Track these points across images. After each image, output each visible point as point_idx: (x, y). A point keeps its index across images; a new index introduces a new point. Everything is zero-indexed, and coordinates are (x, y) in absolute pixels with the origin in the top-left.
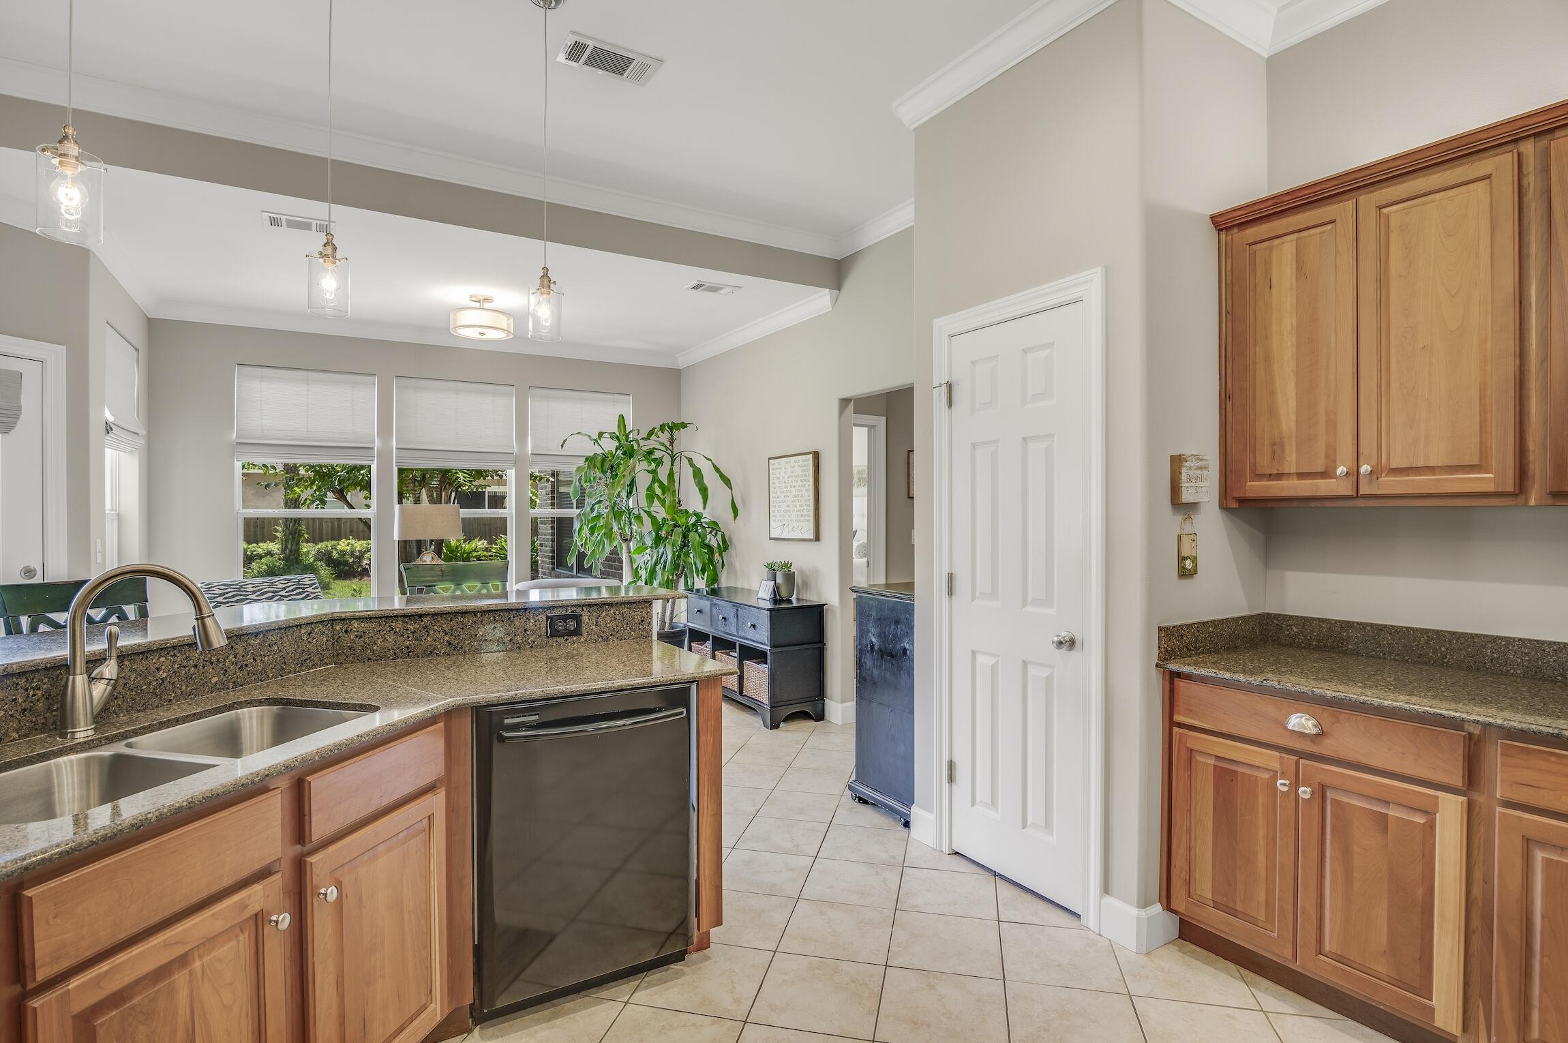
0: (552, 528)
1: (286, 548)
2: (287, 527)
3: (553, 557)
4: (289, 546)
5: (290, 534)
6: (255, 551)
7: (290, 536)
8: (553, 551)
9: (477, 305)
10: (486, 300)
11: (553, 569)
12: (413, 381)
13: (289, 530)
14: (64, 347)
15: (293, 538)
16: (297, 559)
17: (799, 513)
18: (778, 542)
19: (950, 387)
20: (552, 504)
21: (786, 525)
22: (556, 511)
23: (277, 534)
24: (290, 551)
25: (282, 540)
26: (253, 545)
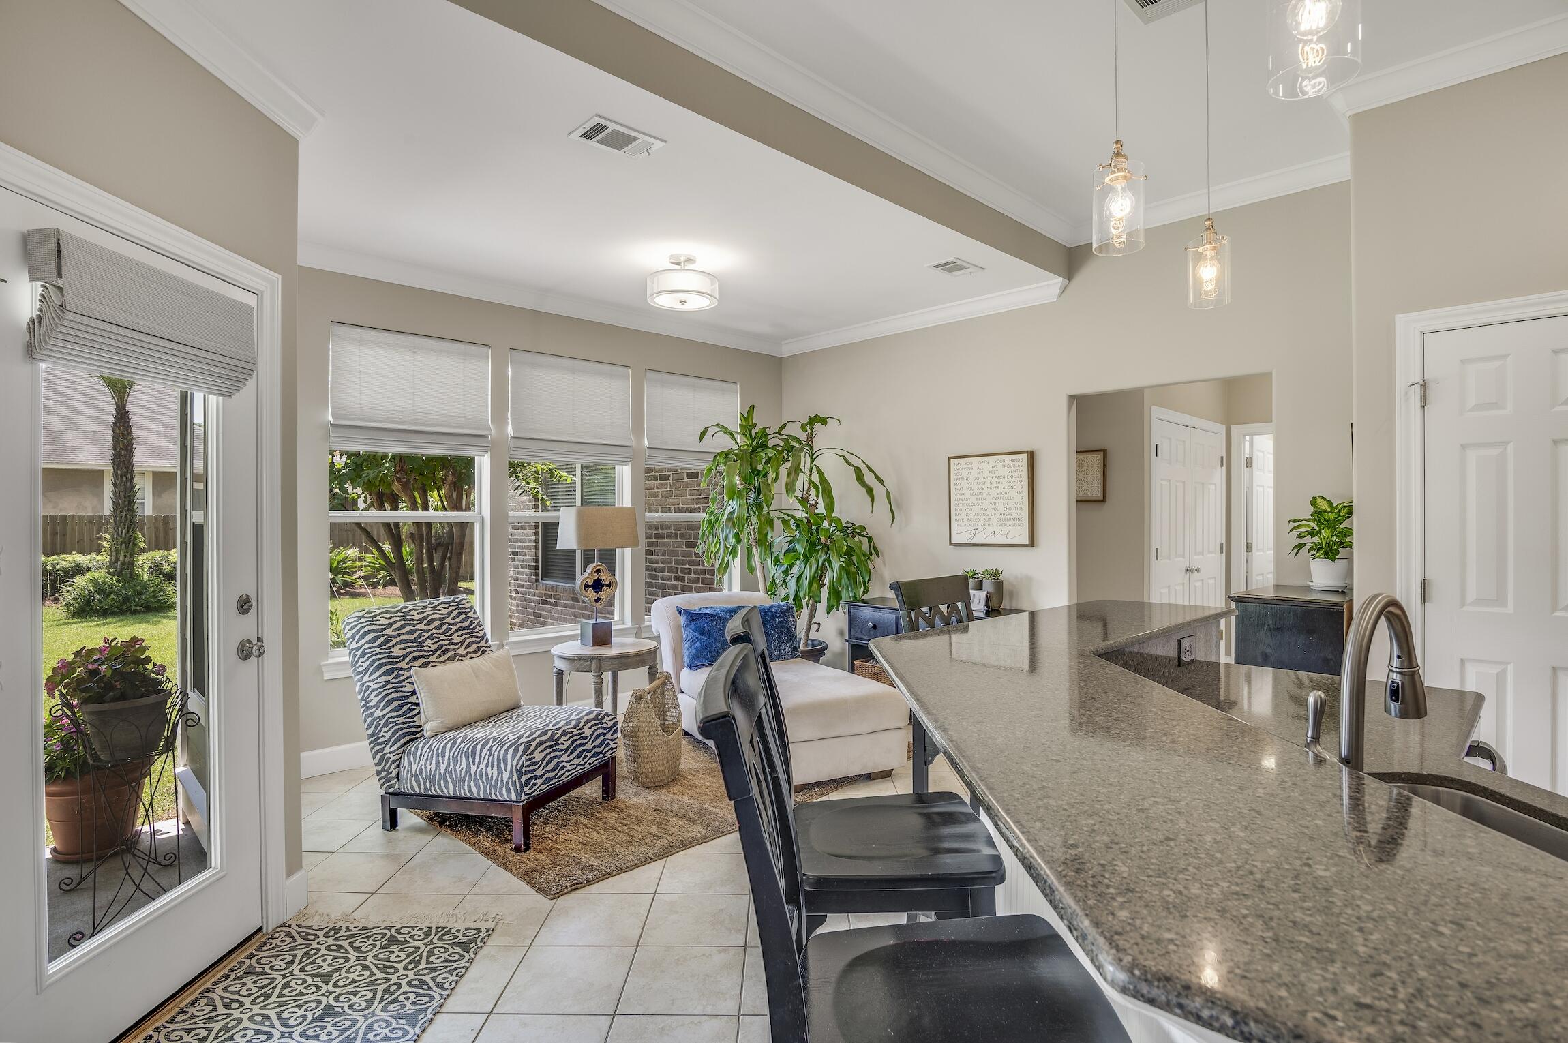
0: (536, 534)
1: (117, 560)
2: (118, 535)
3: (537, 568)
4: (122, 558)
5: (122, 543)
6: (58, 564)
7: (123, 546)
8: (536, 561)
9: (679, 267)
10: (690, 260)
11: (537, 580)
12: (528, 356)
13: (121, 537)
14: (280, 273)
15: (127, 548)
16: (131, 573)
17: (1003, 517)
18: (958, 548)
19: (1424, 387)
20: (536, 507)
21: (980, 529)
22: (540, 513)
23: (105, 543)
24: (123, 564)
25: (111, 550)
26: (54, 557)
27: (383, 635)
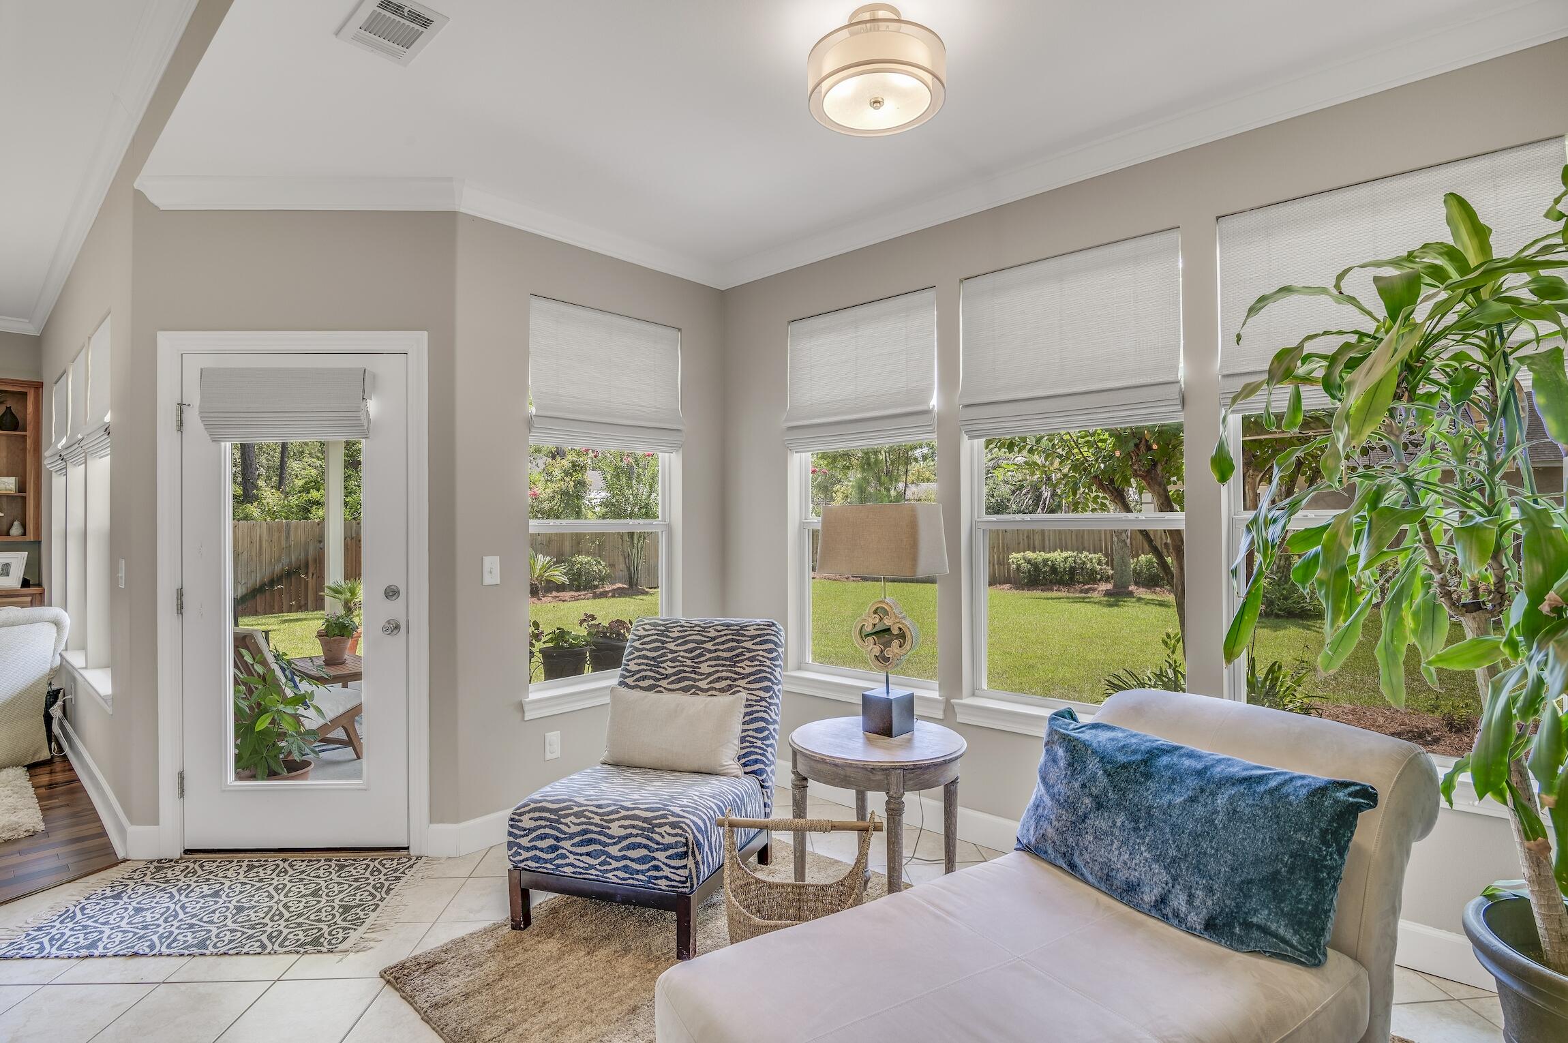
14: (426, 333)
27: (700, 648)
